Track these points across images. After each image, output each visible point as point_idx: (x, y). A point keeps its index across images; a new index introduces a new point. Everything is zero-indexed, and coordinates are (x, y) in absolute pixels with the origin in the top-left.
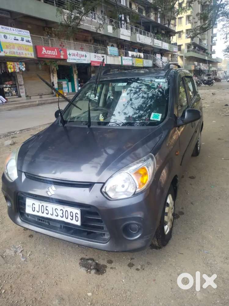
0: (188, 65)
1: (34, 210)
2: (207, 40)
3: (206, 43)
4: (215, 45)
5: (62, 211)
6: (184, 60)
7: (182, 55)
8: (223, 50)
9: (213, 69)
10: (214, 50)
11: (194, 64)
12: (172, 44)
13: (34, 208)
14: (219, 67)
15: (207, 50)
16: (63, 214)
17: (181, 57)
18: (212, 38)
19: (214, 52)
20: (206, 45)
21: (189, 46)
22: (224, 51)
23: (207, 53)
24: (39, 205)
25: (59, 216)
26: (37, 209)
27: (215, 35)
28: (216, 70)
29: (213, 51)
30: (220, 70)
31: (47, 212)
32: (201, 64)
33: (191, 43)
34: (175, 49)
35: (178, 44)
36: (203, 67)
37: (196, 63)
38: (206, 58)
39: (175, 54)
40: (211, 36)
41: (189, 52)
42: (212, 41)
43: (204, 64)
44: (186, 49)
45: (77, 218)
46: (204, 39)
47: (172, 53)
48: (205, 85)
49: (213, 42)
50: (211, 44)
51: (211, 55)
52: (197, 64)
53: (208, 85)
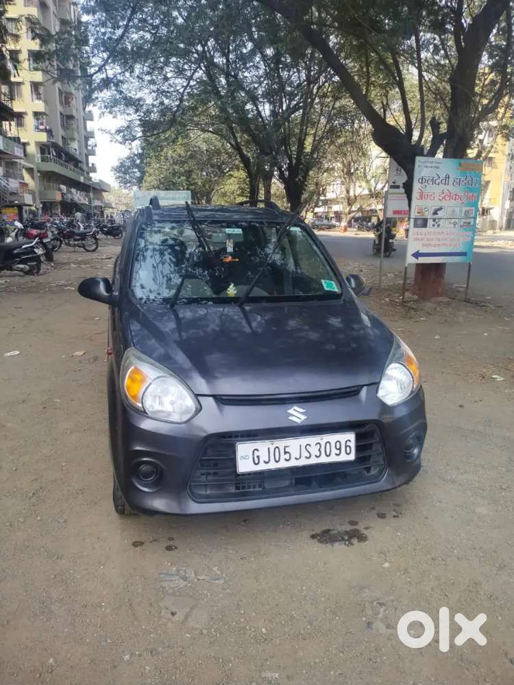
0: (45, 189)
1: (257, 462)
2: (78, 141)
3: (77, 148)
4: (93, 153)
5: (319, 445)
6: (37, 180)
7: (31, 166)
8: (113, 168)
9: (97, 203)
10: (93, 165)
11: (60, 190)
12: (10, 138)
13: (258, 457)
14: (107, 202)
15: (81, 162)
16: (319, 450)
17: (30, 171)
18: (87, 139)
19: (94, 169)
20: (78, 152)
21: (43, 148)
22: (116, 170)
23: (81, 169)
24: (269, 449)
25: (313, 457)
26: (264, 457)
27: (90, 135)
28: (101, 207)
29: (90, 165)
30: (109, 206)
31: (287, 456)
32: (73, 190)
33: (49, 143)
34: (18, 152)
35: (22, 141)
36: (78, 196)
37: (63, 187)
38: (82, 179)
39: (16, 162)
40: (85, 137)
41: (45, 163)
42: (87, 145)
43: (79, 192)
44: (37, 153)
45: (348, 448)
46: (73, 139)
47: (11, 159)
48: (105, 237)
49: (89, 148)
50: (85, 151)
51: (88, 173)
52: (65, 190)
53: (112, 237)
